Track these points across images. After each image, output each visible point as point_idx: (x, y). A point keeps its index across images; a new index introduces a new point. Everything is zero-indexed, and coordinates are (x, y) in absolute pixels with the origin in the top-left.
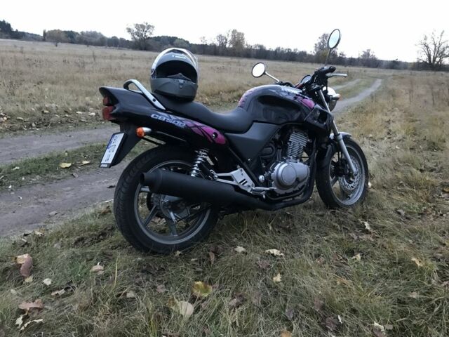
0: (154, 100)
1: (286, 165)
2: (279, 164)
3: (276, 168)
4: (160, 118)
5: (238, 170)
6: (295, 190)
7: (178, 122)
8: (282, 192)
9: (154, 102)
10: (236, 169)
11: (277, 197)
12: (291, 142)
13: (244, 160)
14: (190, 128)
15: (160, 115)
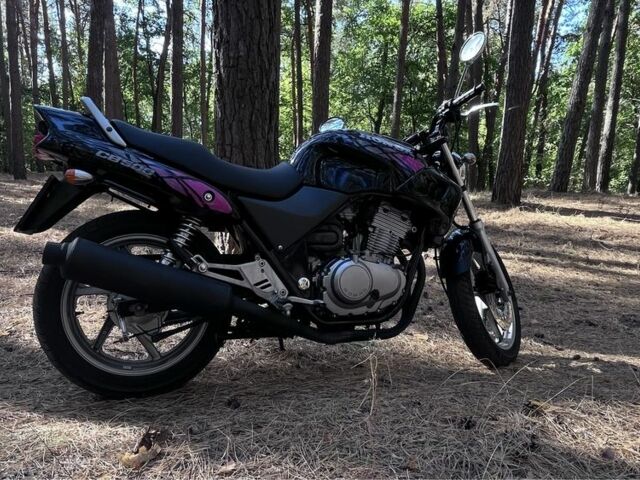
0: (109, 130)
1: (351, 263)
2: (341, 261)
3: (333, 268)
4: (111, 158)
5: (256, 262)
6: (371, 310)
7: (142, 167)
8: (344, 312)
9: (108, 133)
10: (253, 260)
11: (334, 319)
12: (374, 228)
13: (271, 246)
14: (162, 178)
15: (111, 153)
